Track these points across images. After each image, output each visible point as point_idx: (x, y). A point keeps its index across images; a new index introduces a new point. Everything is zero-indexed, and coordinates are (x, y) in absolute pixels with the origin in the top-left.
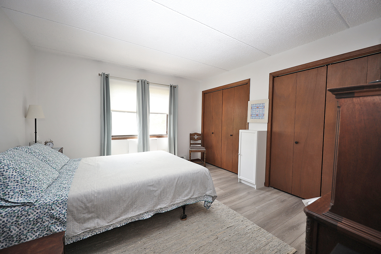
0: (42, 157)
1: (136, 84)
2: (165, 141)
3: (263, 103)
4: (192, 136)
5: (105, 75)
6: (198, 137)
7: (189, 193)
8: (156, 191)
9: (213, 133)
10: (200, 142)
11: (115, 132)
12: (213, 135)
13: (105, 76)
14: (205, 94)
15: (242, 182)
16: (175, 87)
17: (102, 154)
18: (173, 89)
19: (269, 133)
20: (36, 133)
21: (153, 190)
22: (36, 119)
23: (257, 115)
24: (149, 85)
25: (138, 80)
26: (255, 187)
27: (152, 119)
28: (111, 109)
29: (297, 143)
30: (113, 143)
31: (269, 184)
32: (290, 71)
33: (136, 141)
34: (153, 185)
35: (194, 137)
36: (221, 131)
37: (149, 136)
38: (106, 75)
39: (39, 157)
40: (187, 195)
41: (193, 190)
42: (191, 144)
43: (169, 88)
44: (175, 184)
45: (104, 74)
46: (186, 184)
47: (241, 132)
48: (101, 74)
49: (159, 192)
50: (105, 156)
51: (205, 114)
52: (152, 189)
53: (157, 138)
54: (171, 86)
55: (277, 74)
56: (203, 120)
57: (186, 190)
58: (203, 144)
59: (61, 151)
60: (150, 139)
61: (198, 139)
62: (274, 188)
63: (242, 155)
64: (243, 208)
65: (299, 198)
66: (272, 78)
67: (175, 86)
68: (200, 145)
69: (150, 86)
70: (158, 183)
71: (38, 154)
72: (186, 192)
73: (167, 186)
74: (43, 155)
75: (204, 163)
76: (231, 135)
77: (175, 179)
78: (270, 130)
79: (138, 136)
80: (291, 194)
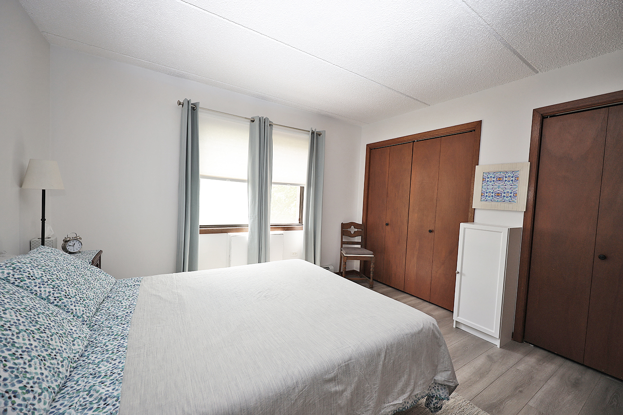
0: (48, 290)
1: (248, 124)
2: (298, 237)
3: (513, 170)
4: (345, 228)
5: (190, 104)
6: (356, 230)
7: (407, 384)
8: (343, 391)
9: (387, 224)
10: (358, 239)
11: (205, 218)
12: (388, 228)
13: (190, 106)
14: (372, 149)
15: (463, 328)
16: (319, 134)
17: (180, 268)
18: (316, 137)
19: (528, 233)
20: (43, 220)
21: (336, 392)
22: (44, 191)
23: (498, 195)
24: (271, 129)
25: (252, 118)
26: (497, 343)
27: (276, 194)
28: (200, 174)
29: (603, 258)
30: (203, 240)
31: (523, 337)
32: (590, 103)
33: (245, 235)
34: (335, 377)
35: (349, 230)
36: (405, 222)
37: (269, 227)
38: (192, 104)
39: (42, 289)
40: (403, 392)
41: (413, 376)
42: (343, 243)
43: (308, 137)
44: (380, 367)
45: (188, 102)
46: (401, 363)
47: (465, 229)
48: (182, 101)
49: (347, 394)
50: (187, 274)
51: (370, 188)
52: (333, 389)
53: (282, 232)
54: (313, 133)
55: (553, 110)
56: (365, 200)
57: (400, 378)
58: (365, 245)
59: (97, 262)
60: (272, 233)
61: (356, 234)
62: (535, 346)
63: (464, 275)
64: (501, 403)
65: (605, 376)
66: (539, 119)
67: (319, 132)
68: (359, 246)
69: (275, 130)
70: (346, 369)
71: (40, 280)
72: (400, 385)
73: (365, 376)
74: (53, 283)
75: (371, 280)
76: (431, 231)
77: (379, 355)
78: (529, 226)
79: (249, 228)
80: (582, 365)
